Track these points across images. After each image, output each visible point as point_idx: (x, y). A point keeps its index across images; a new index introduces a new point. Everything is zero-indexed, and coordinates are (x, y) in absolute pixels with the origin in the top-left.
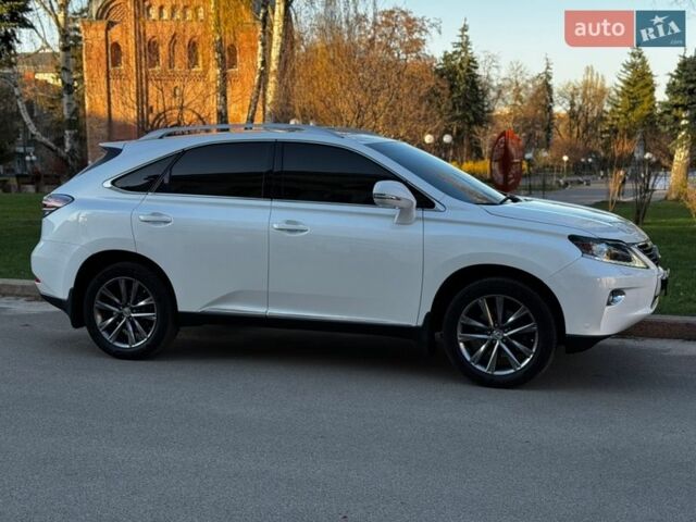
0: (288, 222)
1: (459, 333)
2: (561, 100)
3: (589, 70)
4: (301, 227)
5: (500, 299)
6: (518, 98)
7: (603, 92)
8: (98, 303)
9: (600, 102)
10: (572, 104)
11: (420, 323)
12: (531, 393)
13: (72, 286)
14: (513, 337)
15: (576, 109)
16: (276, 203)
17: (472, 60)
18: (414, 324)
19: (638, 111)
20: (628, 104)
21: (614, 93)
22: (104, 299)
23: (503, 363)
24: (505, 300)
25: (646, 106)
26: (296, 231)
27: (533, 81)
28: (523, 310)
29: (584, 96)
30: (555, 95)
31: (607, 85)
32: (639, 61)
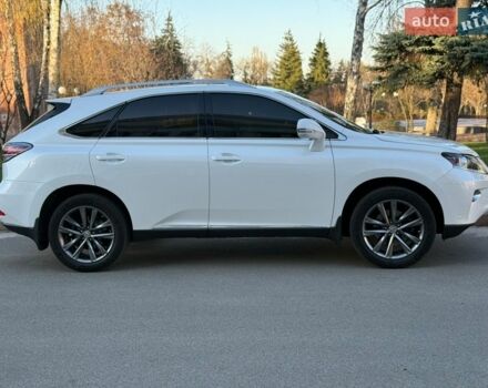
0: (224, 154)
1: (364, 231)
2: (238, 71)
3: (255, 50)
4: (234, 158)
5: (394, 203)
6: (209, 70)
7: (266, 65)
8: (61, 228)
9: (265, 72)
10: (246, 74)
11: (333, 225)
12: (421, 269)
13: (38, 216)
14: (405, 230)
15: (249, 77)
16: (211, 140)
17: (177, 42)
18: (328, 226)
19: (292, 78)
20: (285, 73)
21: (274, 66)
22: (67, 225)
23: (398, 250)
24: (398, 204)
25: (297, 74)
26: (230, 161)
27: (218, 58)
28: (412, 209)
29: (254, 69)
30: (235, 68)
31: (269, 60)
32: (290, 43)
